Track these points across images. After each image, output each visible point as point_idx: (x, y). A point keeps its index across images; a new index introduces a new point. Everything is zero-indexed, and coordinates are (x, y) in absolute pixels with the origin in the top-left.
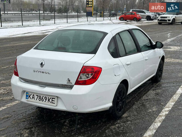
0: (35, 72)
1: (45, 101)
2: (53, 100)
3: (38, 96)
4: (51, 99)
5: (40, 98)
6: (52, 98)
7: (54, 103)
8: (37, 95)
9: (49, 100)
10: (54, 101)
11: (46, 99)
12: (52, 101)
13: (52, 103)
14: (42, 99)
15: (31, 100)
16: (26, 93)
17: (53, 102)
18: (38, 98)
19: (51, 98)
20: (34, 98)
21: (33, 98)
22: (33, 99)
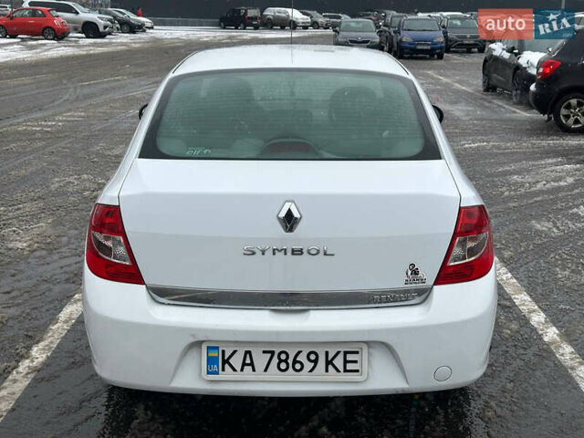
0: (254, 253)
1: (311, 371)
2: (349, 357)
3: (272, 353)
4: (341, 357)
5: (286, 361)
6: (346, 353)
7: (357, 371)
8: (264, 352)
9: (329, 363)
10: (356, 362)
11: (316, 362)
12: (346, 362)
13: (345, 371)
14: (295, 362)
15: (238, 376)
16: (208, 348)
17: (349, 366)
18: (275, 361)
19: (338, 352)
20: (252, 364)
21: (244, 364)
22: (248, 369)
